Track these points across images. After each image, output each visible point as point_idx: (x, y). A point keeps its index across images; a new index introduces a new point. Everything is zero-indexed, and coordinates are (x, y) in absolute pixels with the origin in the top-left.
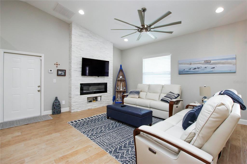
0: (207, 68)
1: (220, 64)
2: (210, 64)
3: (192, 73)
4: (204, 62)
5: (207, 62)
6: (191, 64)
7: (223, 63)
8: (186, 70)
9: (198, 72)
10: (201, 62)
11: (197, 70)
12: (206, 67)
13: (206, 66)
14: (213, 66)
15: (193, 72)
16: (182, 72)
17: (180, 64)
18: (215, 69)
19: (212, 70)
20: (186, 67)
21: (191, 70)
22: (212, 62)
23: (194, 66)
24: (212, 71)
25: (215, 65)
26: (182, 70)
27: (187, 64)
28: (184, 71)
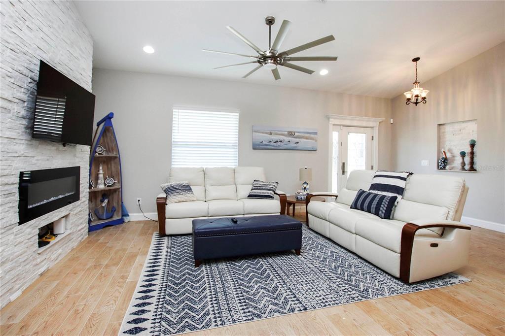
0: (291, 143)
1: (304, 138)
2: (294, 138)
3: (273, 148)
4: (287, 133)
5: (291, 134)
6: (271, 134)
7: (307, 139)
8: (264, 143)
9: (280, 147)
10: (284, 133)
11: (279, 143)
12: (289, 141)
13: (290, 139)
14: (297, 140)
15: (274, 146)
16: (259, 145)
17: (256, 132)
18: (299, 144)
19: (296, 145)
20: (264, 138)
21: (272, 143)
22: (296, 134)
23: (274, 138)
24: (296, 147)
25: (299, 139)
26: (258, 143)
27: (267, 133)
28: (261, 144)
